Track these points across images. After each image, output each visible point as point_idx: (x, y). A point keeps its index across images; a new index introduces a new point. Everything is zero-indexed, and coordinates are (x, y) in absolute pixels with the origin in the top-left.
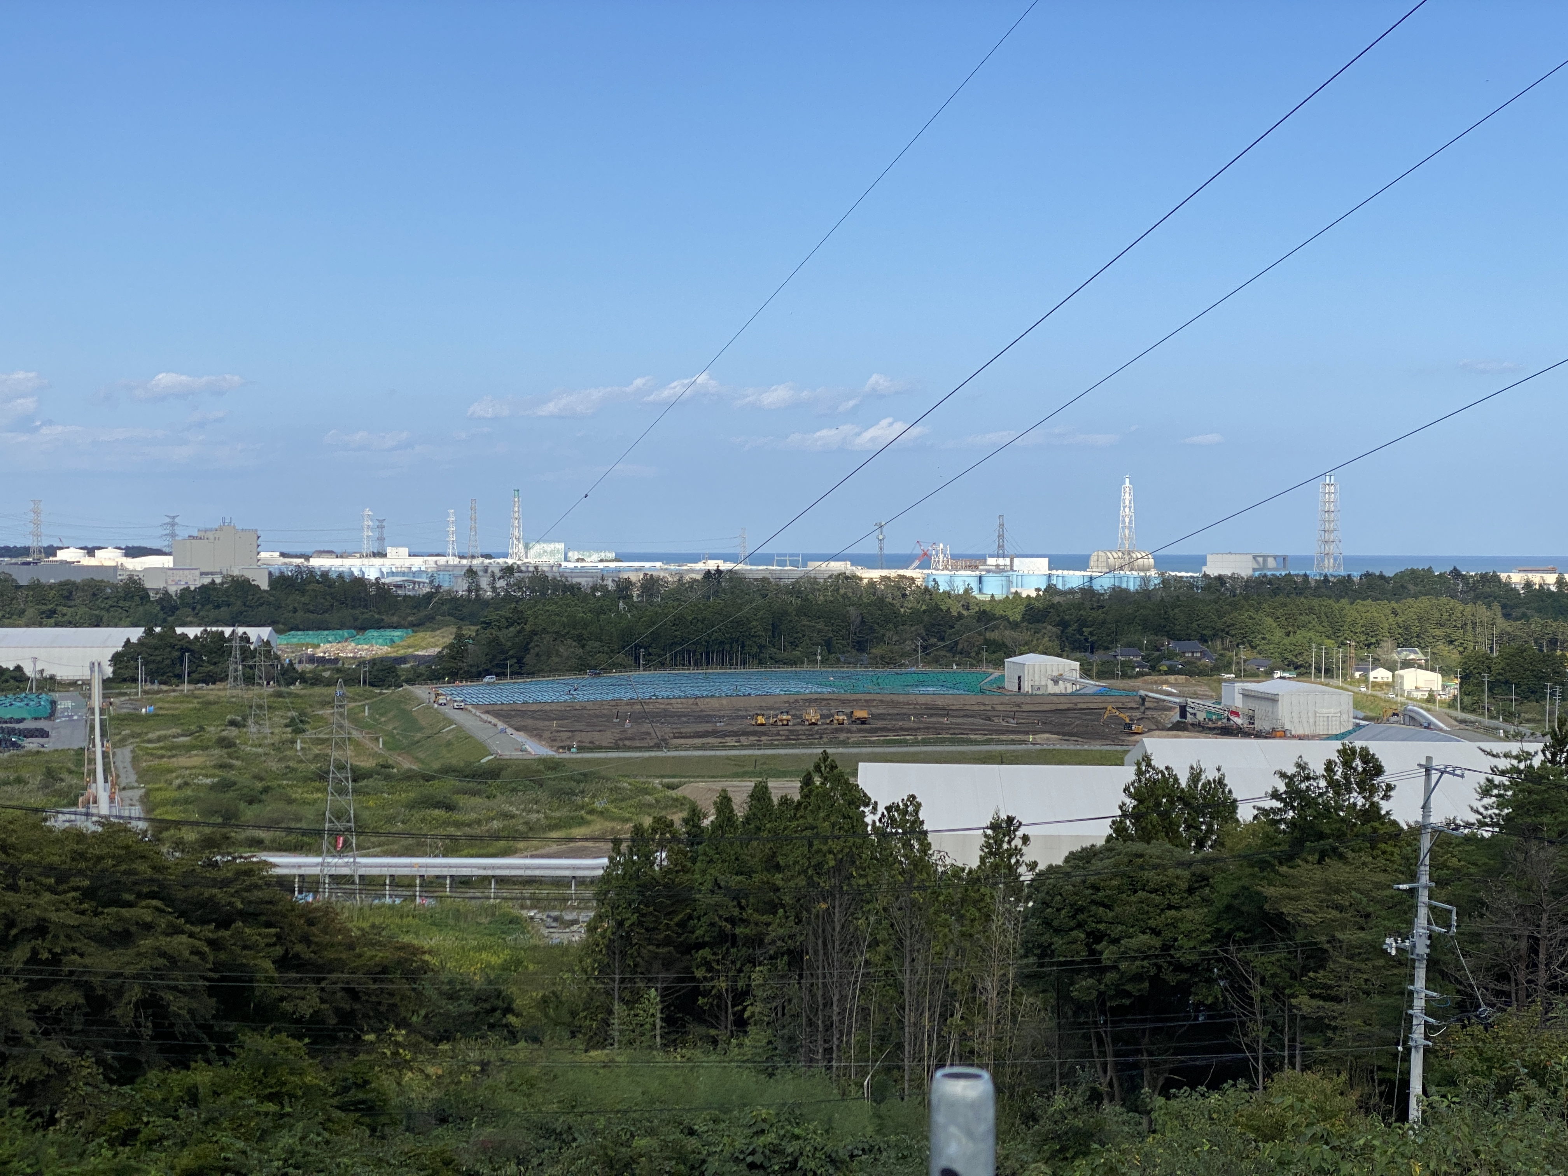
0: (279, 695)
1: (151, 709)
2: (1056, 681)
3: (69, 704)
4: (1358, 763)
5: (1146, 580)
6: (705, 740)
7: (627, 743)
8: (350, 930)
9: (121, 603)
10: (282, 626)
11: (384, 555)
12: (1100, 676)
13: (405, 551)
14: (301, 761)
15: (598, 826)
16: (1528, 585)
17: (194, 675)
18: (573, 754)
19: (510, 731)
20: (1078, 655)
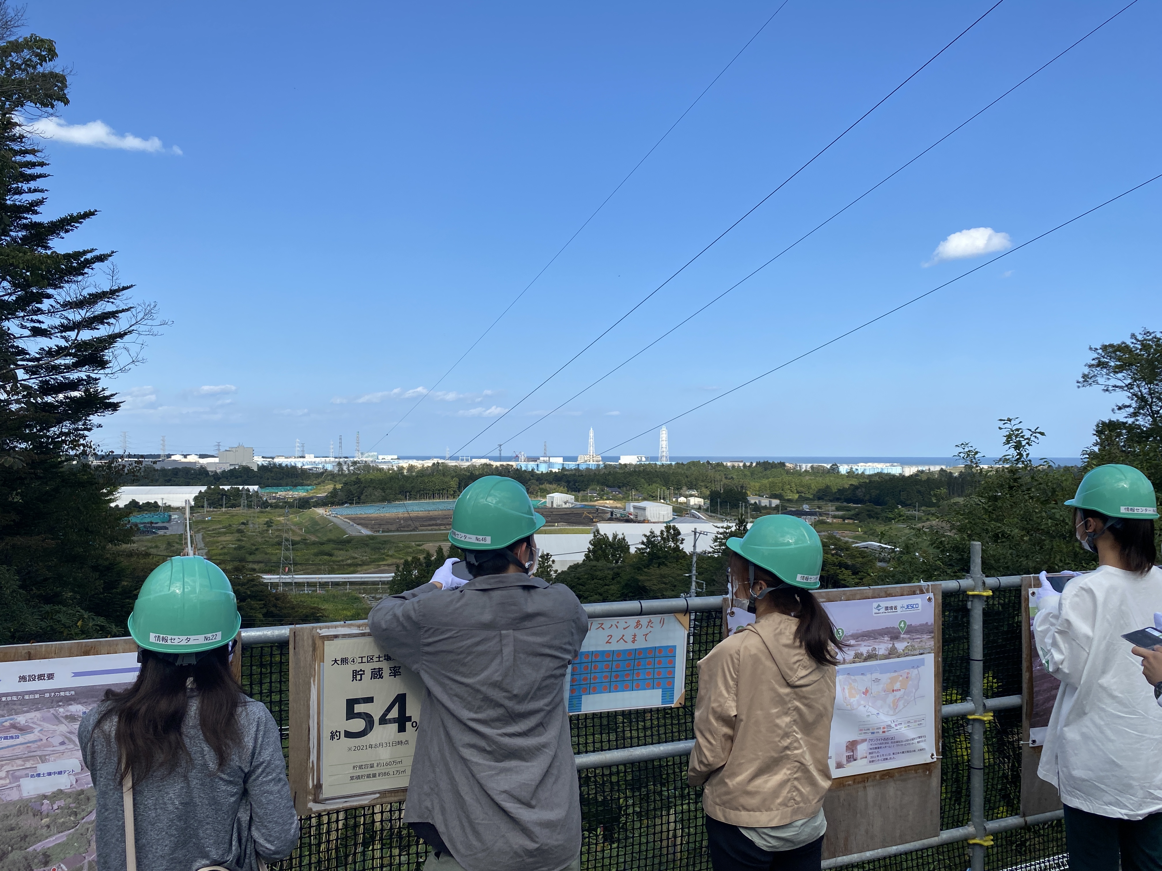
0: (262, 512)
1: (209, 518)
2: (565, 503)
3: (176, 516)
4: (672, 531)
5: (598, 465)
6: (433, 527)
7: (402, 529)
8: (293, 602)
9: (198, 477)
10: (262, 485)
11: (303, 457)
12: (582, 501)
13: (313, 456)
14: (270, 538)
15: (390, 561)
16: (733, 467)
17: (228, 505)
18: (380, 534)
19: (355, 525)
20: (573, 493)
